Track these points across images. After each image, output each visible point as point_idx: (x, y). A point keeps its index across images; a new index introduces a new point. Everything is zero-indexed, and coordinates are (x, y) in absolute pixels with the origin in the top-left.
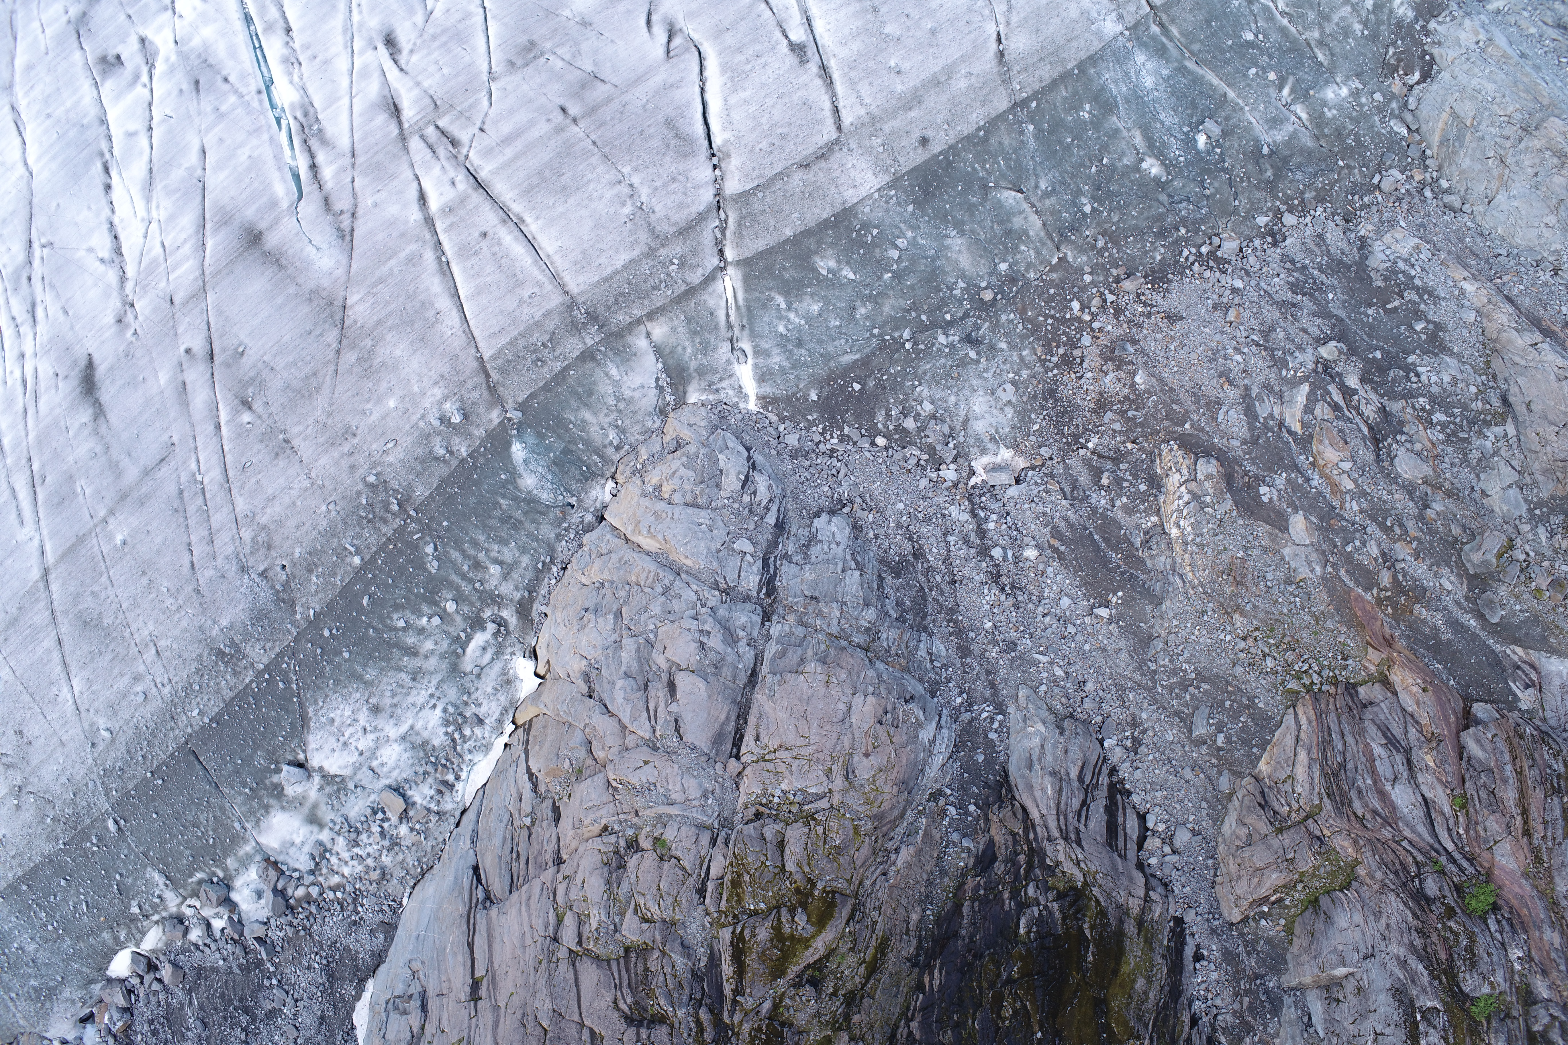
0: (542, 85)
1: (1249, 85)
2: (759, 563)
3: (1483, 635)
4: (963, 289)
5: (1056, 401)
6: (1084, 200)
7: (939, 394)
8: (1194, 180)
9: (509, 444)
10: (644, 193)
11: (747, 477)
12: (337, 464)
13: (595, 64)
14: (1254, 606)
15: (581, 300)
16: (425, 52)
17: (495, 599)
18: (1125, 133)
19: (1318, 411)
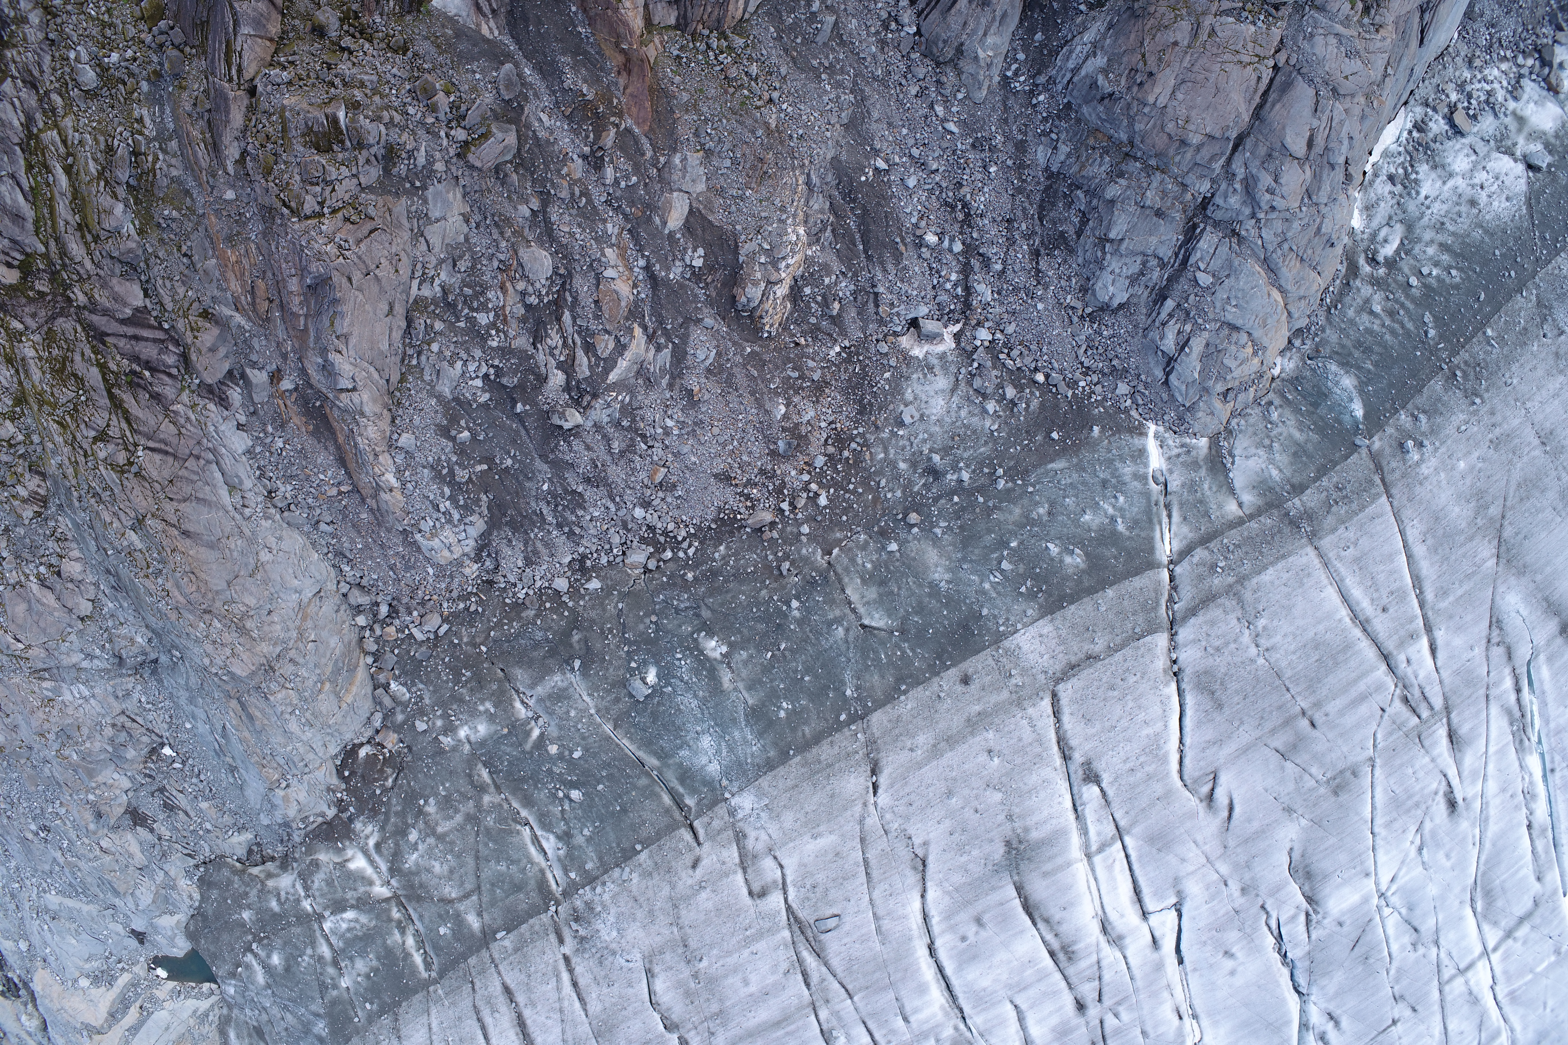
0: (1330, 750)
1: (584, 738)
2: (1192, 260)
3: (519, 56)
4: (938, 526)
5: (860, 401)
6: (796, 613)
7: (975, 420)
8: (667, 632)
9: (1365, 416)
10: (1246, 638)
11: (1182, 349)
12: (1505, 418)
13: (1283, 768)
14: (753, 132)
15: (1304, 540)
16: (1426, 791)
17: (1375, 282)
18: (741, 686)
19: (611, 345)
